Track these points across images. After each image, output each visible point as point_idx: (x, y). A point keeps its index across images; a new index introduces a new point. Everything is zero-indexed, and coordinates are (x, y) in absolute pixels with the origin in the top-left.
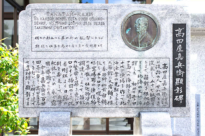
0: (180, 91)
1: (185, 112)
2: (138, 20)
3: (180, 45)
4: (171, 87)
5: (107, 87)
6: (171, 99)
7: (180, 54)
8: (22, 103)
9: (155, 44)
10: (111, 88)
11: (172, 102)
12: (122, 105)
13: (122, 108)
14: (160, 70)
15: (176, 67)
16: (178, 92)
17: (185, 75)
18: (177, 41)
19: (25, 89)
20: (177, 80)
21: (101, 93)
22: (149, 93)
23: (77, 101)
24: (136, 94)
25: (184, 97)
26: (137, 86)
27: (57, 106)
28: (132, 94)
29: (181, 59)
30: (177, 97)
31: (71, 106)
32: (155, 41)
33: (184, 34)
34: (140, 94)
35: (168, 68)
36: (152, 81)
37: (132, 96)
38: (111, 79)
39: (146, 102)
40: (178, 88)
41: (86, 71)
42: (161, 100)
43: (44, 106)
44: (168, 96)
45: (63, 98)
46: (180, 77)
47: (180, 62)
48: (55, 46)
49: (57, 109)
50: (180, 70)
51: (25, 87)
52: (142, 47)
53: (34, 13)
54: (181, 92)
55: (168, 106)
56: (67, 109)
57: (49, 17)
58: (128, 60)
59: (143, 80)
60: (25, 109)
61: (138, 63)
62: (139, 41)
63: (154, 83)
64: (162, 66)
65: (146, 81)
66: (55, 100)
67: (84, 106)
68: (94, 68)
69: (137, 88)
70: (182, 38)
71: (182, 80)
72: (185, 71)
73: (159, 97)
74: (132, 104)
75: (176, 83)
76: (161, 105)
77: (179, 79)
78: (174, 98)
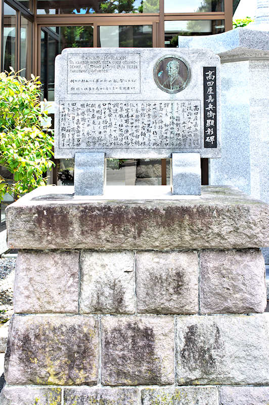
0: (211, 133)
1: (216, 153)
2: (169, 63)
3: (211, 88)
4: (203, 128)
5: (140, 128)
6: (203, 140)
7: (210, 96)
8: (58, 144)
10: (144, 129)
11: (203, 143)
12: (155, 146)
13: (154, 148)
14: (191, 111)
15: (207, 109)
16: (209, 133)
17: (215, 116)
18: (208, 83)
19: (60, 131)
20: (208, 121)
21: (135, 135)
22: (181, 134)
23: (111, 142)
24: (168, 135)
25: (215, 138)
26: (169, 128)
27: (92, 147)
28: (165, 135)
29: (212, 101)
30: (208, 138)
31: (105, 147)
32: (187, 84)
33: (214, 77)
34: (172, 135)
35: (199, 110)
36: (184, 123)
37: (164, 137)
38: (144, 121)
39: (178, 143)
40: (209, 129)
41: (120, 113)
42: (193, 141)
43: (79, 147)
44: (199, 138)
45: (97, 139)
46: (211, 118)
47: (210, 104)
48: (90, 89)
49: (91, 150)
50: (211, 112)
51: (61, 128)
52: (174, 90)
53: (70, 57)
54: (213, 133)
55: (199, 147)
56: (101, 150)
57: (84, 61)
58: (160, 102)
59: (175, 122)
60: (60, 150)
61: (170, 106)
62: (171, 84)
63: (185, 125)
64: (193, 108)
65: (178, 122)
66: (90, 141)
67: (118, 147)
68: (127, 110)
69: (169, 129)
70: (213, 81)
71: (213, 121)
72: (216, 113)
73: (190, 138)
74: (165, 146)
75: (207, 124)
76: (193, 145)
77: (210, 120)
78: (205, 139)
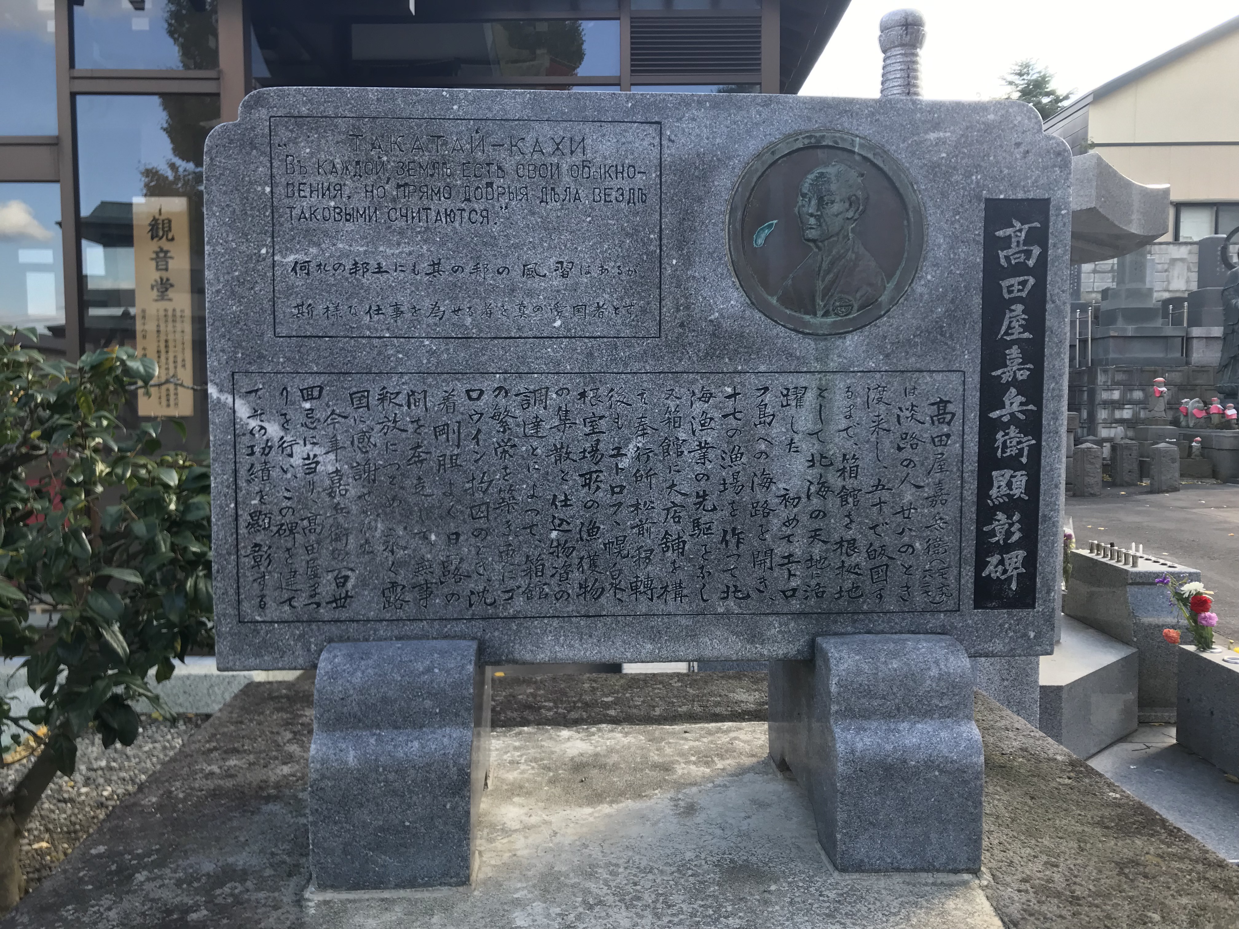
0: (1009, 534)
1: (1032, 635)
3: (1019, 308)
4: (971, 513)
5: (658, 515)
6: (968, 573)
7: (1014, 352)
8: (234, 598)
9: (893, 301)
10: (677, 520)
11: (971, 586)
12: (731, 603)
13: (728, 614)
14: (915, 428)
15: (995, 415)
16: (999, 538)
17: (1036, 452)
18: (1005, 284)
19: (242, 531)
20: (1000, 477)
21: (629, 548)
22: (862, 544)
23: (511, 584)
24: (798, 549)
25: (1031, 562)
26: (802, 510)
27: (410, 610)
28: (781, 549)
29: (1022, 375)
30: (994, 560)
31: (478, 609)
32: (899, 288)
33: (1036, 251)
34: (817, 550)
35: (957, 423)
36: (879, 486)
37: (777, 560)
38: (677, 479)
39: (848, 585)
40: (1000, 516)
41: (556, 438)
42: (918, 575)
43: (344, 615)
44: (953, 559)
45: (438, 571)
46: (1013, 463)
47: (1013, 391)
48: (398, 311)
49: (408, 628)
50: (1013, 431)
51: (245, 517)
54: (1016, 537)
55: (951, 604)
56: (461, 627)
57: (363, 158)
58: (764, 381)
59: (835, 481)
60: (244, 629)
61: (810, 397)
62: (820, 286)
63: (885, 495)
64: (926, 411)
65: (850, 483)
66: (400, 579)
67: (547, 608)
68: (593, 421)
69: (804, 519)
70: (1028, 271)
71: (1020, 480)
72: (1038, 436)
73: (911, 561)
74: (780, 600)
75: (994, 492)
76: (919, 598)
77: (1008, 473)
78: (980, 564)
